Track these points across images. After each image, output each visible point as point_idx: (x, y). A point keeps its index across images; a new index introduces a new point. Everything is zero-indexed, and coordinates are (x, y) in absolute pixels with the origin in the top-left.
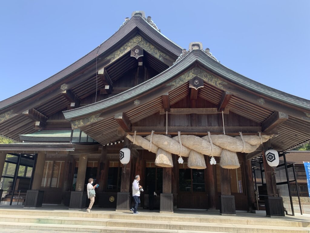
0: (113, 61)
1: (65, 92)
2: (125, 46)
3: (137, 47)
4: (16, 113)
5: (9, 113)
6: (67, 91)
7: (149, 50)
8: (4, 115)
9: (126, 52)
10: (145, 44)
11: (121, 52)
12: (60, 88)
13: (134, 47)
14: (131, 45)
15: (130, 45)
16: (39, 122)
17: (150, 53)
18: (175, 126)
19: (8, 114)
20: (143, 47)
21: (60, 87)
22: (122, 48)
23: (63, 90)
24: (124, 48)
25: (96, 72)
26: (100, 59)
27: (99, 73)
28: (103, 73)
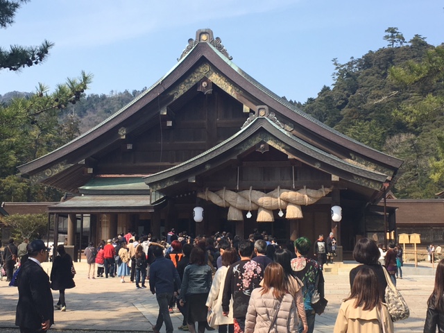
0: (176, 97)
2: (191, 78)
3: (205, 79)
4: (70, 163)
5: (63, 164)
6: (126, 136)
7: (219, 83)
8: (57, 165)
10: (214, 76)
11: (185, 85)
12: (118, 133)
13: (201, 79)
15: (196, 76)
16: (92, 169)
17: (220, 87)
18: (247, 180)
20: (212, 79)
24: (189, 80)
25: (158, 111)
26: (162, 96)
27: (161, 113)
28: (166, 114)
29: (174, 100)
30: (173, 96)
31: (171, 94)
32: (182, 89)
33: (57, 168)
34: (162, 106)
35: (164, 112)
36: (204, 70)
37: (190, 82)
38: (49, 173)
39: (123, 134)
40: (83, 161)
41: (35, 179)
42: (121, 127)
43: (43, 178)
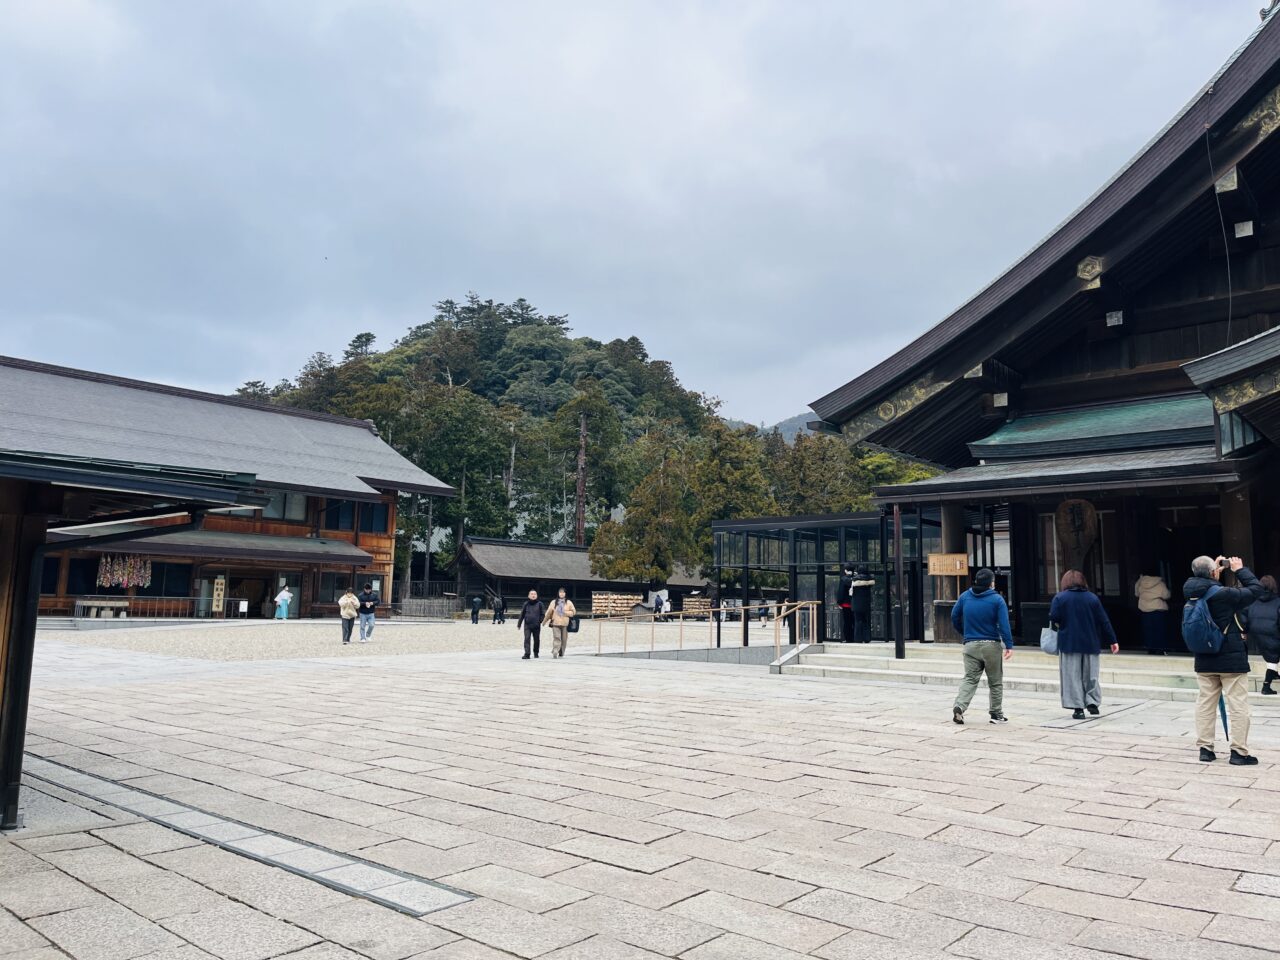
0: (1270, 129)
1: (1097, 284)
4: (942, 380)
5: (922, 383)
6: (1101, 281)
8: (907, 390)
12: (1076, 273)
16: (1006, 395)
19: (921, 386)
21: (1075, 271)
23: (1089, 278)
25: (1209, 185)
26: (1215, 135)
27: (1218, 190)
28: (1235, 187)
29: (1261, 139)
30: (1257, 128)
31: (1248, 124)
33: (910, 396)
34: (1220, 164)
35: (1228, 182)
38: (890, 413)
39: (1091, 274)
40: (977, 371)
41: (853, 430)
42: (1085, 257)
43: (873, 427)
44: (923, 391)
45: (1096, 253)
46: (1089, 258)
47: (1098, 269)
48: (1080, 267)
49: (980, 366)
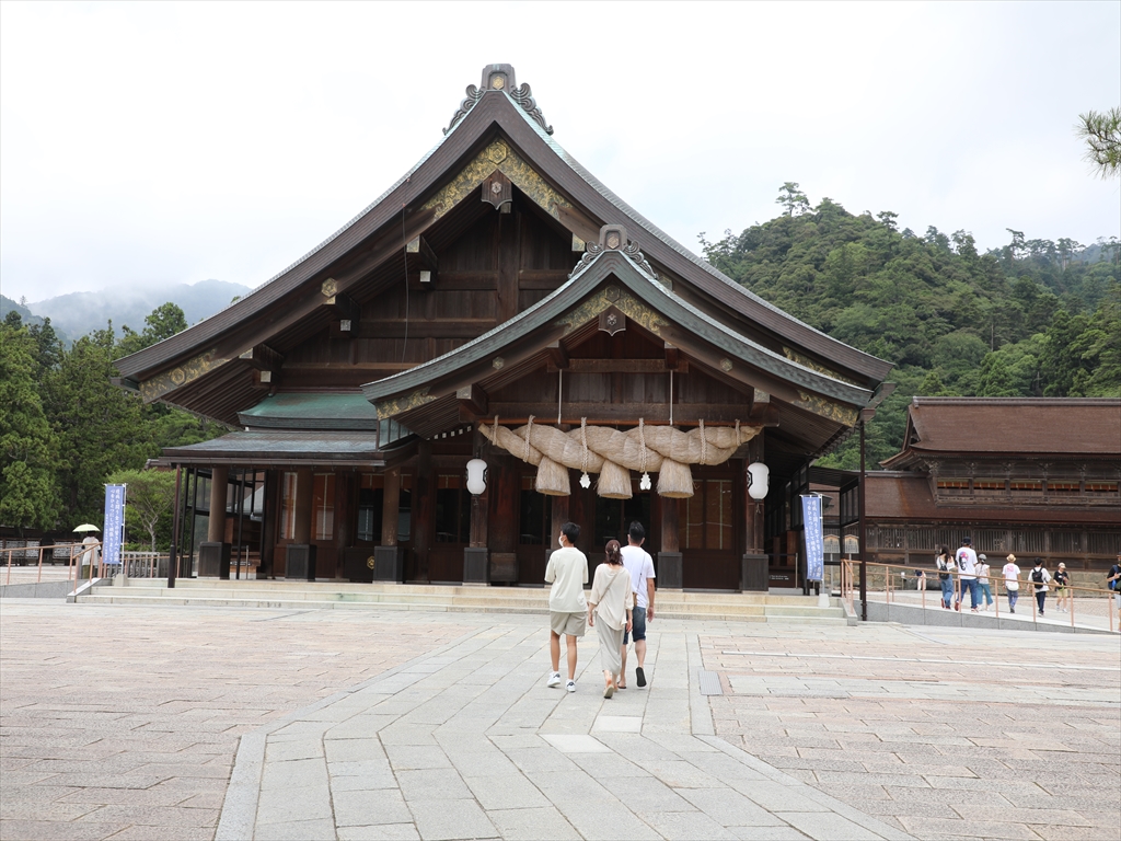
0: (440, 214)
1: (332, 301)
2: (469, 172)
3: (498, 176)
4: (224, 356)
5: (207, 357)
6: (336, 299)
7: (526, 184)
8: (195, 362)
9: (471, 188)
10: (515, 169)
11: (457, 189)
12: (320, 290)
13: (490, 176)
14: (482, 170)
15: (480, 169)
16: (270, 373)
17: (527, 193)
18: (578, 401)
19: (207, 359)
20: (511, 176)
21: (320, 288)
22: (461, 178)
23: (328, 295)
24: (465, 177)
25: (403, 245)
26: (410, 210)
27: (408, 250)
28: (417, 251)
29: (435, 220)
30: (432, 213)
31: (429, 207)
32: (453, 197)
33: (197, 366)
34: (410, 232)
35: (414, 247)
36: (496, 155)
37: (467, 181)
38: (180, 378)
39: (330, 292)
40: (247, 354)
41: (150, 389)
42: (327, 278)
43: (167, 389)
44: (208, 363)
45: (336, 277)
46: (329, 280)
47: (335, 290)
48: (324, 285)
49: (251, 350)
